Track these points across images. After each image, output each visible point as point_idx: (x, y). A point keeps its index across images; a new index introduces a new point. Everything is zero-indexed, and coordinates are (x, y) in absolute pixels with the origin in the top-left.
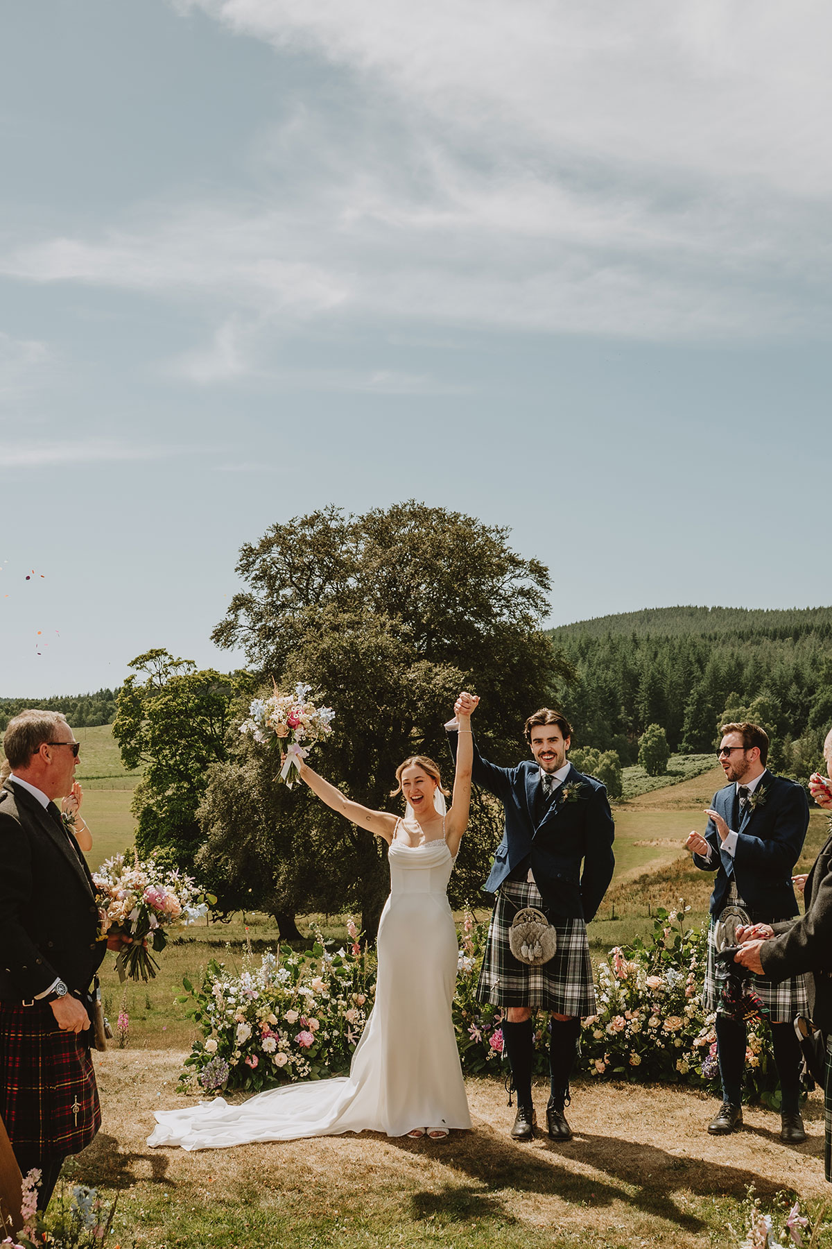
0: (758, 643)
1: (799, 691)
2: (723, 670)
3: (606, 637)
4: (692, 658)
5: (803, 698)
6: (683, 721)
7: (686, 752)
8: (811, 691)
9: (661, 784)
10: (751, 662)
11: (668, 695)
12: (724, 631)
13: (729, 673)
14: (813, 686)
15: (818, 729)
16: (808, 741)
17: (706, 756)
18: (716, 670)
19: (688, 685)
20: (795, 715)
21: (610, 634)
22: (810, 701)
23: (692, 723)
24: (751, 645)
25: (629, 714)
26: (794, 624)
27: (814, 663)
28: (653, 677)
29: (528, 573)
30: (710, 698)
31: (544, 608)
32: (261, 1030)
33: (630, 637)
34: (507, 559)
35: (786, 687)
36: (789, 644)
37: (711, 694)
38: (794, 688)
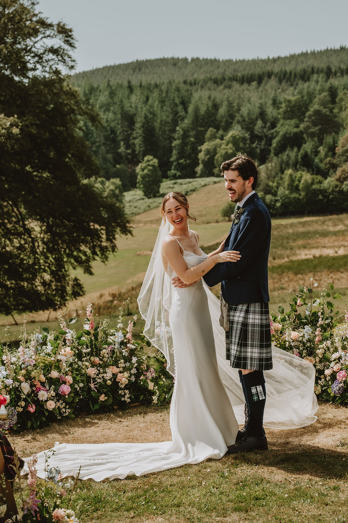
0: (230, 87)
1: (263, 125)
2: (203, 110)
3: (106, 84)
4: (177, 101)
5: (267, 131)
6: (171, 152)
7: (175, 177)
8: (273, 125)
9: (155, 204)
10: (225, 103)
11: (159, 131)
12: (202, 77)
13: (207, 112)
14: (274, 121)
15: (280, 156)
16: (272, 166)
17: (191, 180)
18: (197, 110)
19: (175, 123)
20: (260, 145)
21: (109, 81)
22: (272, 134)
23: (179, 153)
24: (224, 89)
25: (127, 148)
26: (258, 71)
27: (275, 103)
28: (146, 117)
29: (56, 33)
30: (192, 133)
31: (71, 64)
32: (35, 386)
33: (126, 84)
34: (37, 22)
35: (253, 122)
36: (254, 87)
37: (193, 129)
38: (260, 123)
